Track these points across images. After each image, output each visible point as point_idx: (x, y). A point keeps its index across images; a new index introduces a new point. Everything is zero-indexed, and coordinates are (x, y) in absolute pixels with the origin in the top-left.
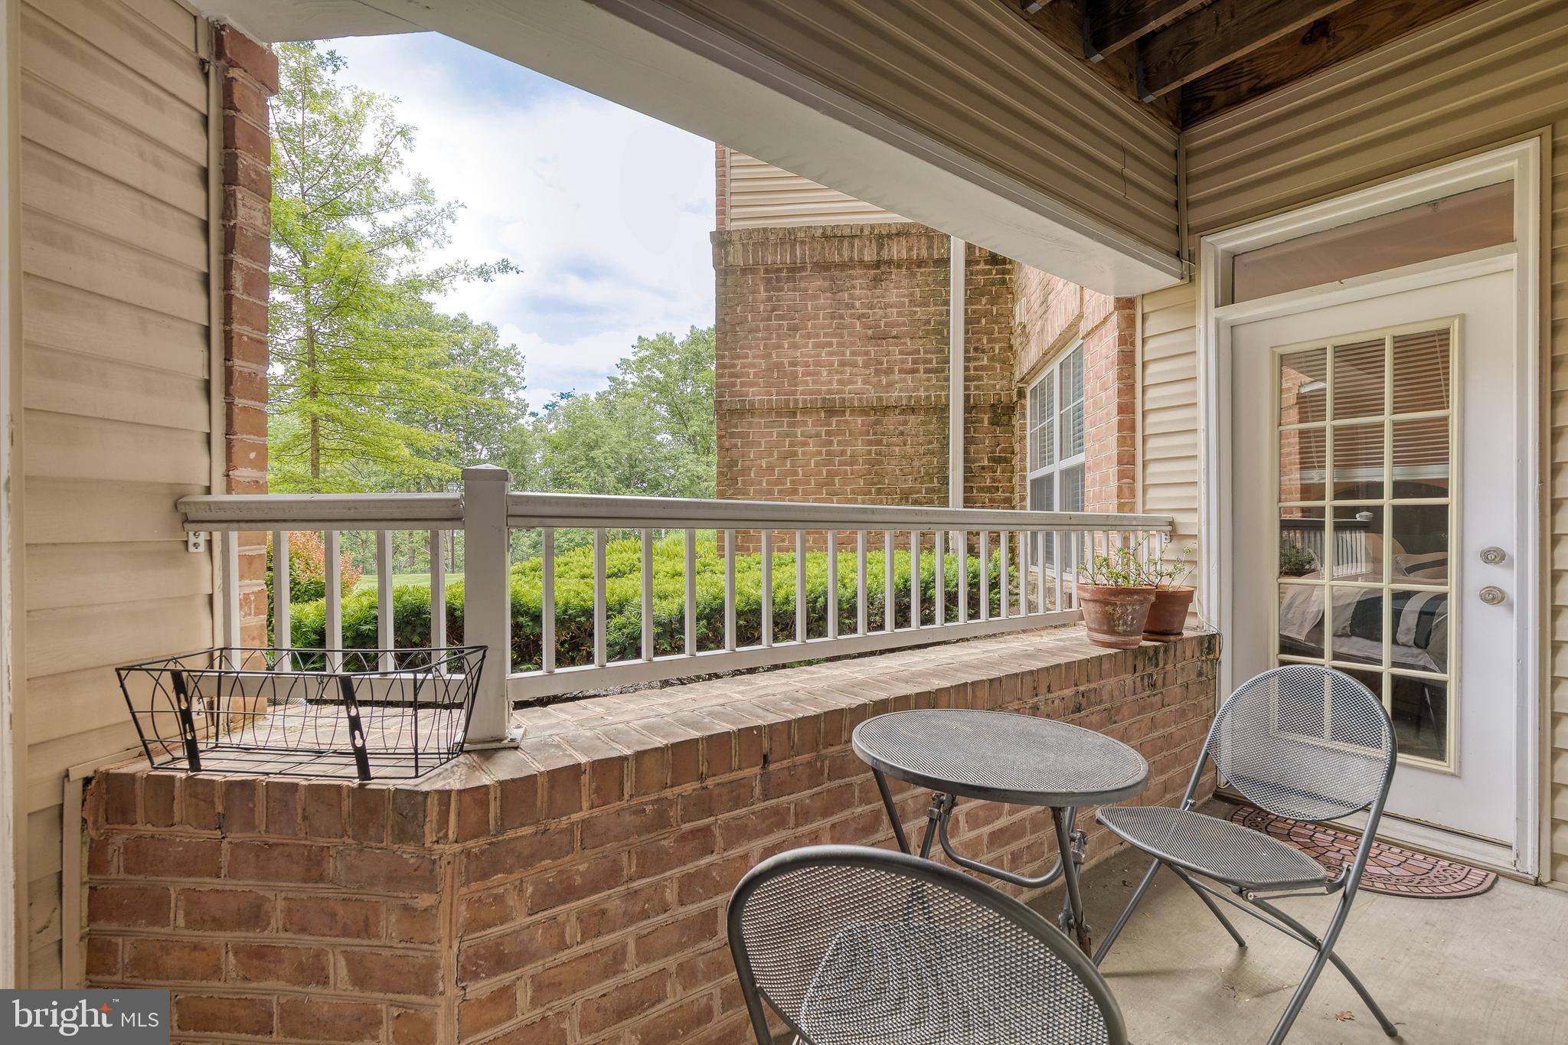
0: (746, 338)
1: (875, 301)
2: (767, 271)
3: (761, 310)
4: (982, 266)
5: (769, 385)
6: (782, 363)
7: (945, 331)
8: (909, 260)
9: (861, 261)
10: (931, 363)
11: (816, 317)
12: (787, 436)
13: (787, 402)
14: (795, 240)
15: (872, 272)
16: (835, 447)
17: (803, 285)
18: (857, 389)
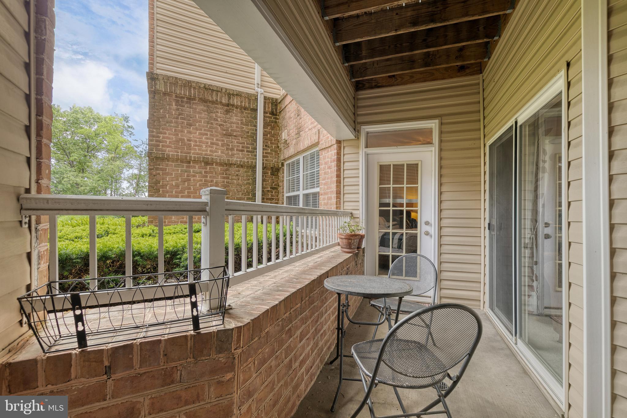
0: (165, 125)
1: (227, 120)
2: (176, 96)
3: (173, 113)
4: (268, 115)
5: (176, 148)
6: (184, 139)
7: (255, 137)
8: (241, 106)
9: (221, 102)
10: (249, 148)
11: (200, 122)
12: (186, 172)
13: (186, 157)
14: (191, 86)
15: (225, 108)
16: (208, 179)
17: (194, 106)
18: (218, 155)
